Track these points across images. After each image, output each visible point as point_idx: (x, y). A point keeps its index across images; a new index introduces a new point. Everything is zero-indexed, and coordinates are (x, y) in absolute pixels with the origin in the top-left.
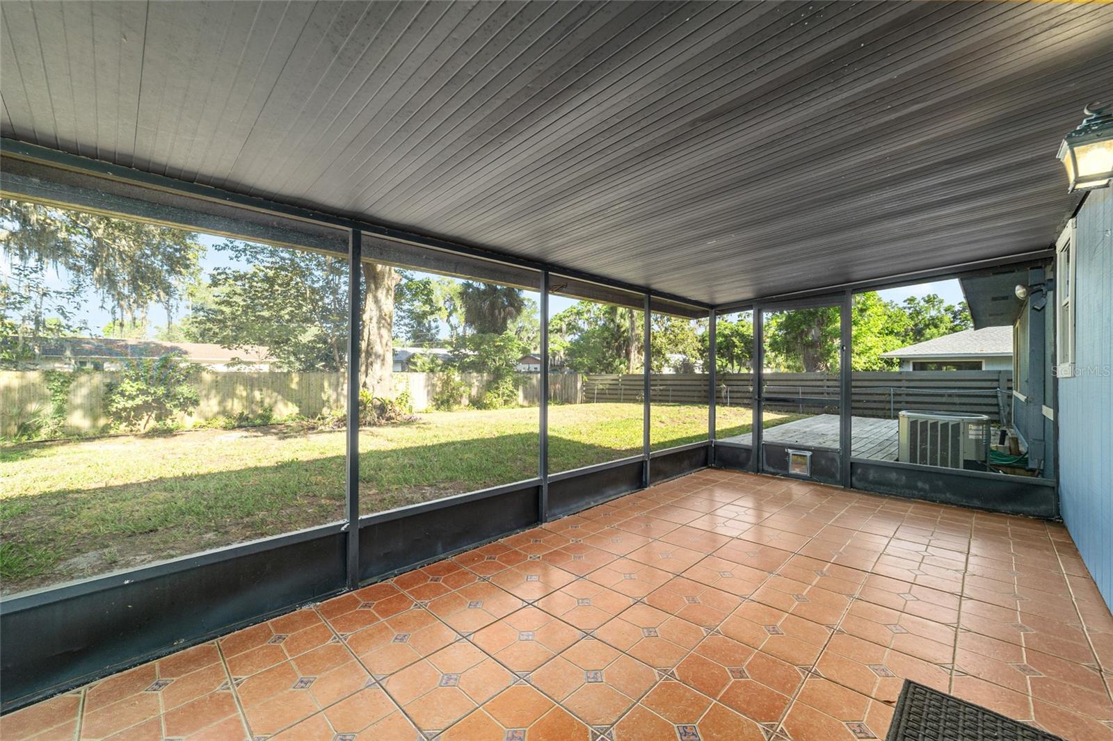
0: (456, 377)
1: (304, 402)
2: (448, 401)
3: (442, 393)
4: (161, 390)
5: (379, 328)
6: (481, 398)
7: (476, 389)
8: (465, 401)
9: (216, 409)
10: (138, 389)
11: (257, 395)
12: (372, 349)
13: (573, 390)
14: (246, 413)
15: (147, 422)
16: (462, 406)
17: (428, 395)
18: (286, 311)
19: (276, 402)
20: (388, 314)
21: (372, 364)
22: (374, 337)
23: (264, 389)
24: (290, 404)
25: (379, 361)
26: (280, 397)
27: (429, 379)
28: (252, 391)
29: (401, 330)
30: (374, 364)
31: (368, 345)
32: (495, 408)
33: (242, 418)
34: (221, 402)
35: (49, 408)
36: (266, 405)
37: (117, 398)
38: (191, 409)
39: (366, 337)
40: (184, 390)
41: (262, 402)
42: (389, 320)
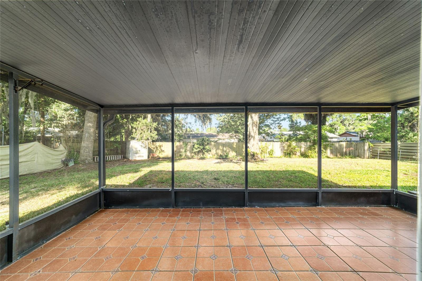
0: (294, 144)
1: (238, 151)
2: (290, 154)
3: (287, 150)
4: (202, 147)
5: (253, 127)
6: (305, 153)
7: (304, 149)
8: (298, 154)
9: (215, 152)
10: (198, 147)
11: (225, 149)
12: (250, 134)
13: (362, 151)
14: (222, 154)
15: (200, 155)
16: (297, 156)
17: (281, 150)
18: (238, 122)
19: (230, 151)
20: (255, 121)
21: (250, 139)
22: (251, 130)
23: (227, 147)
24: (233, 152)
25: (253, 138)
26: (231, 150)
27: (282, 144)
28: (224, 147)
29: (276, 126)
30: (251, 140)
31: (249, 133)
32: (313, 157)
33: (221, 156)
34: (216, 151)
35: (184, 150)
36: (227, 152)
37: (194, 149)
38: (209, 153)
39: (249, 131)
40: (207, 147)
41: (226, 151)
42: (256, 124)
